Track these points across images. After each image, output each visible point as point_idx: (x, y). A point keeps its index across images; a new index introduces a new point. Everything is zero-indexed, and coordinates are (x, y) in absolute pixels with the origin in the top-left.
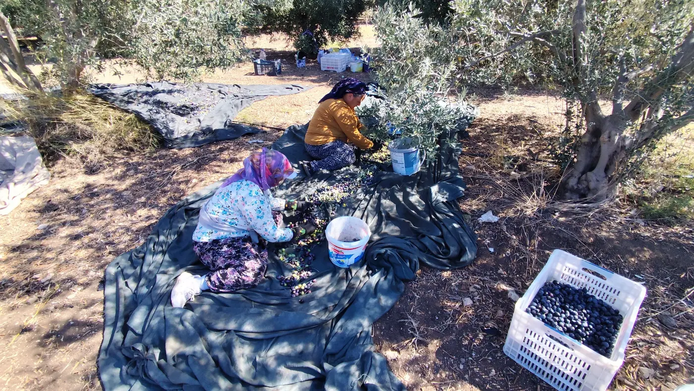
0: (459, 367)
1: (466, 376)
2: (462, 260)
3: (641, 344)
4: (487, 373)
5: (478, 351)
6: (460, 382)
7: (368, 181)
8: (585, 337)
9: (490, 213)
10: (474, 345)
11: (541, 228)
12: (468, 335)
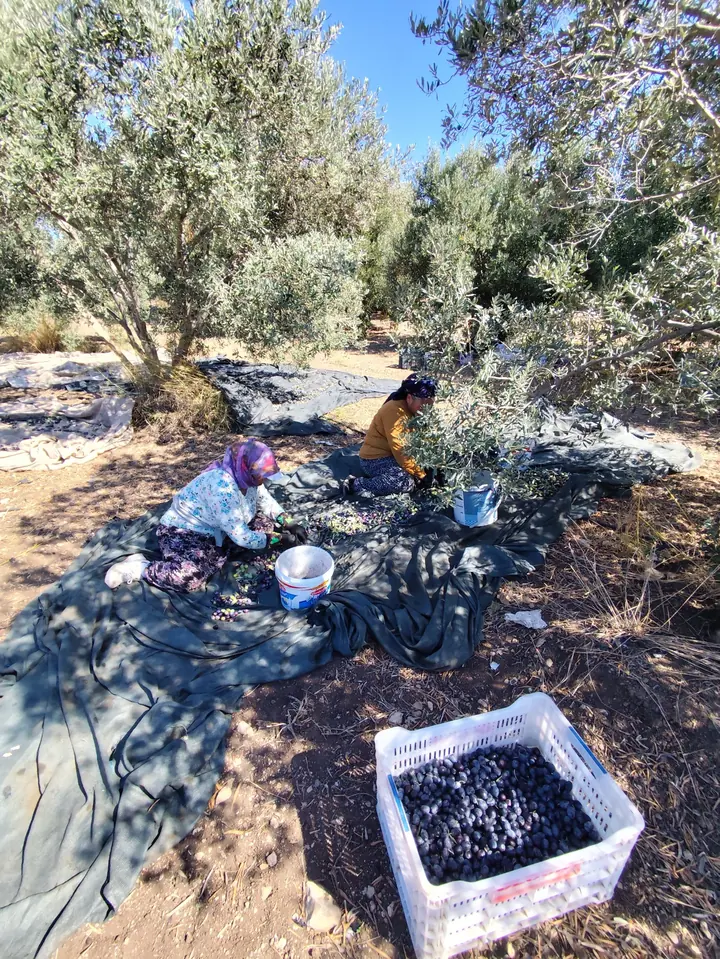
0: (306, 788)
1: (304, 804)
2: (428, 658)
3: (636, 941)
4: (331, 817)
5: (345, 784)
6: (288, 806)
7: (404, 518)
8: (494, 850)
9: (537, 614)
10: (348, 774)
11: (605, 667)
12: (351, 756)
